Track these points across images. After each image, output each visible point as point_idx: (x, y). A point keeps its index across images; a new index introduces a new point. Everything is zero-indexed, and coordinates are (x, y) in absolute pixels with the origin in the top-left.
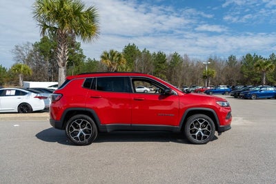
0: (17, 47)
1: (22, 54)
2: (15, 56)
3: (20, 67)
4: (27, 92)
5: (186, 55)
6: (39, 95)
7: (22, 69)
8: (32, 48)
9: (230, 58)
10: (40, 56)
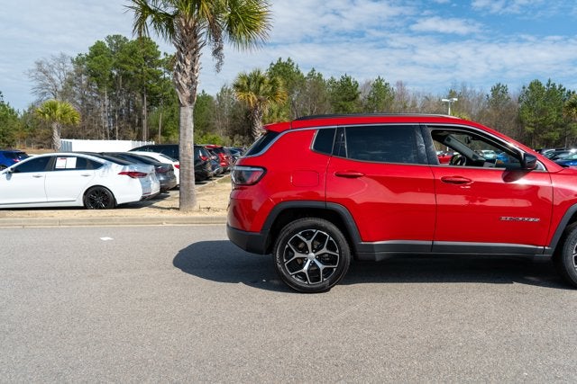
0: (39, 64)
1: (52, 80)
2: (36, 84)
3: (54, 107)
4: (102, 161)
5: (400, 84)
6: (128, 169)
7: (59, 112)
8: (71, 68)
9: (495, 90)
10: (89, 84)
